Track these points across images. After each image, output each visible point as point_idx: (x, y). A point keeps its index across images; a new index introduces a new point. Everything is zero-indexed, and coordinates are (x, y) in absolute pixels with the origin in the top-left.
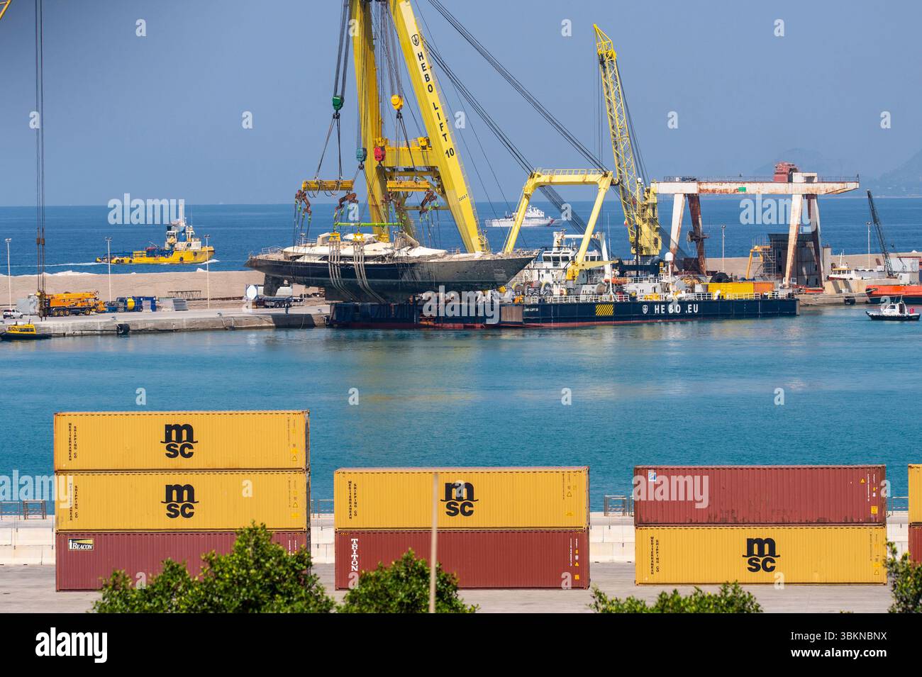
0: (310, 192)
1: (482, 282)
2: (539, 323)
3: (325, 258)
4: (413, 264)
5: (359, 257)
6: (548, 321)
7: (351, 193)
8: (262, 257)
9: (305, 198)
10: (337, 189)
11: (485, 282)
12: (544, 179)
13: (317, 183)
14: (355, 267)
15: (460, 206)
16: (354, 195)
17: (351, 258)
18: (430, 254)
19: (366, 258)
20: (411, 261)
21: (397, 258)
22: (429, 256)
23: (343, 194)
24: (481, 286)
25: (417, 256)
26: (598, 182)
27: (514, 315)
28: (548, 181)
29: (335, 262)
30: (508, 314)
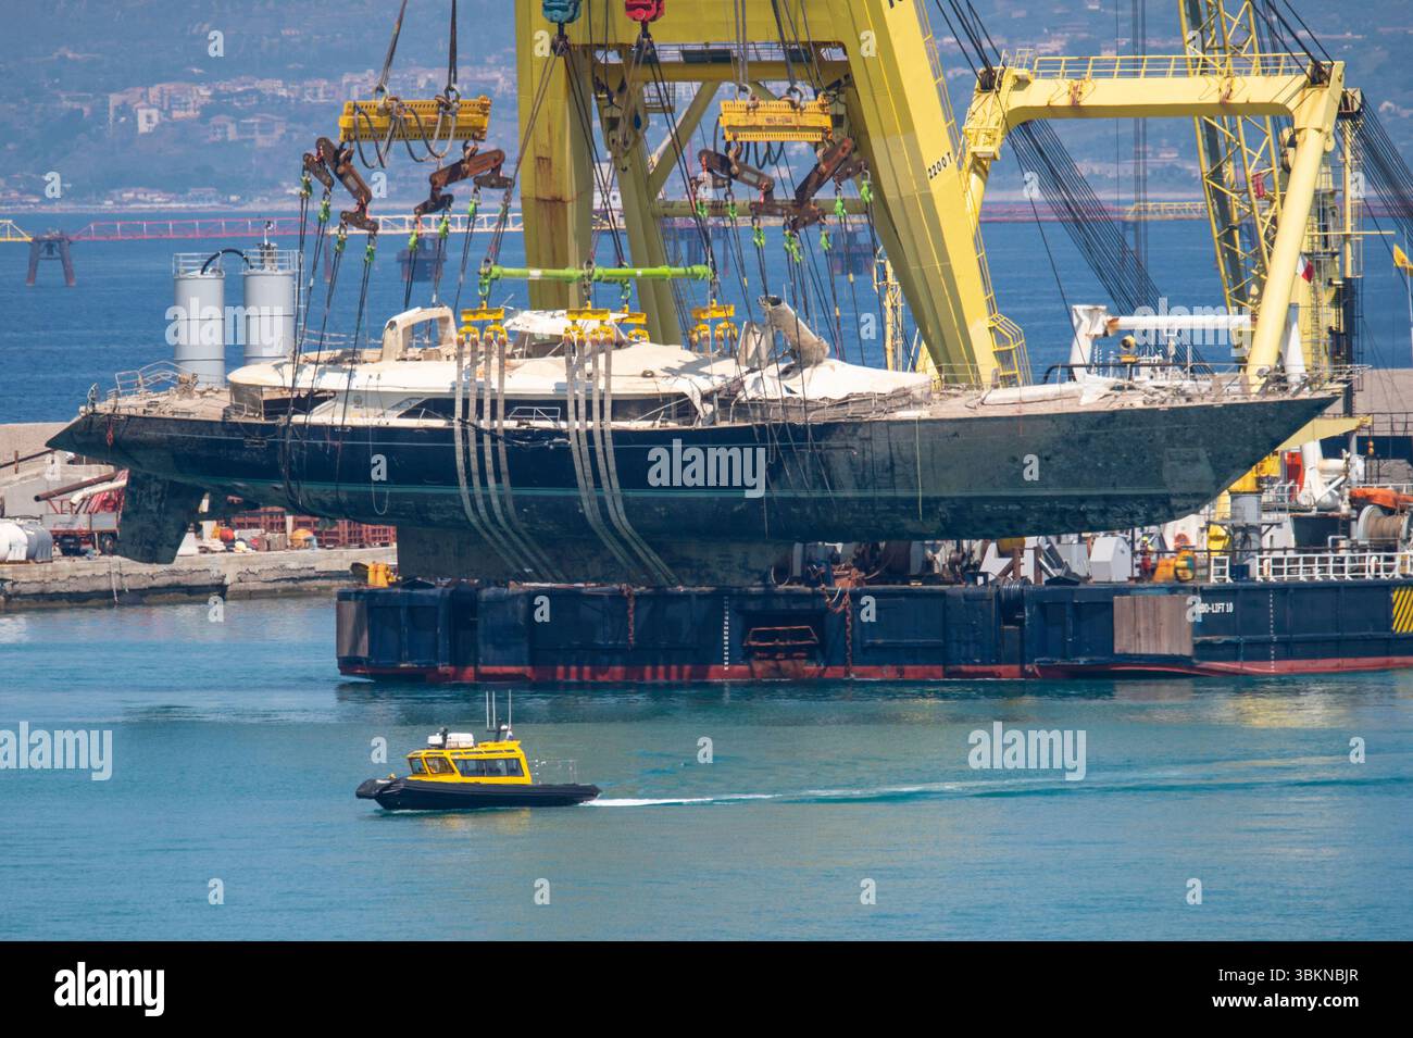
0: (367, 146)
1: (1106, 498)
2: (1235, 659)
3: (439, 405)
4: (826, 430)
5: (589, 404)
6: (1258, 651)
7: (483, 147)
8: (132, 404)
9: (351, 172)
10: (444, 136)
11: (1123, 498)
12: (1047, 92)
13: (386, 111)
14: (572, 442)
15: (928, 199)
16: (498, 158)
17: (555, 406)
18: (887, 389)
19: (622, 406)
20: (815, 418)
21: (754, 404)
22: (884, 399)
23: (451, 151)
24: (1103, 513)
25: (839, 395)
26: (1291, 106)
27: (1164, 629)
28: (1064, 101)
29: (484, 424)
30: (1142, 626)
